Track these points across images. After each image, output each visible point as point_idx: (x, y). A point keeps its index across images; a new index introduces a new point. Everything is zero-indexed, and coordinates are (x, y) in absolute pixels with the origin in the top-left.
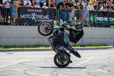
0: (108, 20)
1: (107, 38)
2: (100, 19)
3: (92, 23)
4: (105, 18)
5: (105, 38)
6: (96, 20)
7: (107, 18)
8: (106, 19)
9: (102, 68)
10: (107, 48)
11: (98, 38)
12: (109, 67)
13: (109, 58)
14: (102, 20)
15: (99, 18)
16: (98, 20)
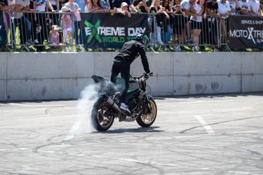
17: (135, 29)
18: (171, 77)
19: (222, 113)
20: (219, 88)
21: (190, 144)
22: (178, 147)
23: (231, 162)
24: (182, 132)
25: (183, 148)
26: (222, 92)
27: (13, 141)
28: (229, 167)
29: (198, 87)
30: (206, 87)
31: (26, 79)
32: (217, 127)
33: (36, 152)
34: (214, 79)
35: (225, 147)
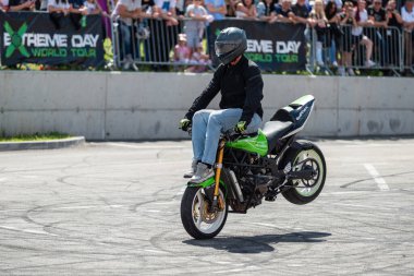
0: (65, 45)
1: (62, 110)
2: (38, 40)
3: (8, 54)
4: (56, 36)
5: (56, 110)
6: (23, 43)
7: (65, 36)
8: (60, 40)
9: (25, 218)
10: (62, 145)
11: (31, 110)
12: (55, 212)
13: (61, 180)
14: (47, 45)
15: (32, 38)
16: (29, 44)
17: (287, 43)
18: (335, 111)
19: (402, 161)
20: (401, 127)
21: (353, 204)
22: (336, 207)
23: (408, 230)
24: (344, 187)
25: (342, 208)
26: (403, 132)
27: (103, 196)
28: (404, 236)
29: (371, 125)
30: (382, 126)
31: (133, 110)
32: (393, 180)
33: (134, 211)
34: (394, 115)
35: (401, 209)
